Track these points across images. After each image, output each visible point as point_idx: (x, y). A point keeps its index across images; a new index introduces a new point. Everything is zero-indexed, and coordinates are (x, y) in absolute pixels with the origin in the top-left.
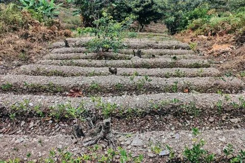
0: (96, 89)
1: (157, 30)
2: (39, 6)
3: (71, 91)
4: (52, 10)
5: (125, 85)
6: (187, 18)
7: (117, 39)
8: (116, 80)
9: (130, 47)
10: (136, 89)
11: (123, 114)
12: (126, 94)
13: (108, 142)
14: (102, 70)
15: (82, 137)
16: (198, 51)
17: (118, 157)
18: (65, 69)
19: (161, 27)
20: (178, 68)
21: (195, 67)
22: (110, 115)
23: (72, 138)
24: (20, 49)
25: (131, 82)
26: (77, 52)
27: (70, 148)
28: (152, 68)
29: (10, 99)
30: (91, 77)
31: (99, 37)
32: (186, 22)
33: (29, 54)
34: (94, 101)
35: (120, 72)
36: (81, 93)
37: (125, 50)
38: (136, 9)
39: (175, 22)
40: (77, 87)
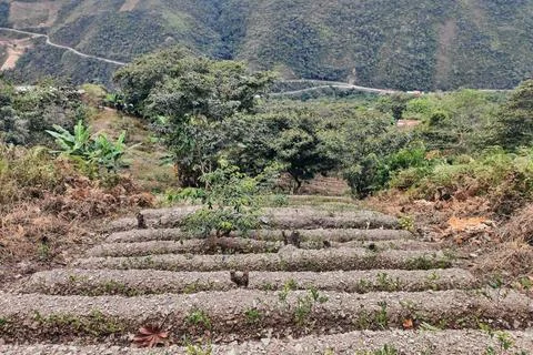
0: (201, 324)
1: (329, 191)
2: (91, 149)
3: (142, 330)
4: (117, 156)
5: (268, 313)
6: (387, 167)
7: (247, 209)
8: (246, 300)
9: (276, 225)
10: (292, 323)
12: (269, 335)
14: (216, 276)
16: (419, 231)
19: (336, 184)
20: (383, 271)
21: (419, 268)
24: (40, 235)
25: (280, 305)
26: (163, 239)
28: (326, 270)
30: (190, 296)
31: (210, 207)
32: (386, 174)
33: (57, 245)
35: (256, 282)
36: (164, 335)
37: (264, 232)
38: (284, 153)
39: (364, 175)
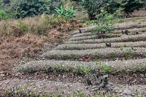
0: (98, 57)
1: (139, 15)
2: (65, 13)
3: (83, 58)
4: (72, 14)
5: (117, 54)
8: (111, 50)
9: (120, 28)
11: (116, 73)
12: (118, 59)
13: (107, 90)
14: (101, 45)
15: (91, 85)
18: (80, 45)
22: (108, 72)
23: (85, 85)
24: (57, 37)
25: (121, 51)
26: (86, 35)
27: (84, 91)
29: (53, 63)
30: (95, 50)
31: (99, 25)
34: (97, 64)
35: (113, 46)
36: (89, 59)
37: (116, 31)
38: (123, 4)
40: (87, 55)
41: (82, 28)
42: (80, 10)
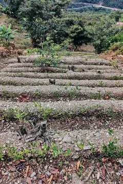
0: (39, 96)
1: (87, 50)
3: (20, 96)
4: (9, 34)
5: (61, 93)
6: (110, 41)
8: (54, 89)
9: (67, 63)
10: (69, 96)
11: (58, 116)
12: (61, 100)
13: (45, 139)
14: (45, 80)
15: (25, 135)
16: (117, 66)
17: (52, 150)
18: (17, 79)
19: (90, 48)
20: (102, 80)
21: (114, 79)
22: (49, 116)
23: (18, 135)
25: (65, 90)
26: (27, 67)
28: (82, 79)
30: (36, 87)
31: (43, 56)
32: (109, 44)
34: (36, 106)
35: (58, 83)
36: (28, 98)
38: (71, 35)
39: (101, 44)
40: (25, 93)
41: (22, 56)
42: (20, 31)
